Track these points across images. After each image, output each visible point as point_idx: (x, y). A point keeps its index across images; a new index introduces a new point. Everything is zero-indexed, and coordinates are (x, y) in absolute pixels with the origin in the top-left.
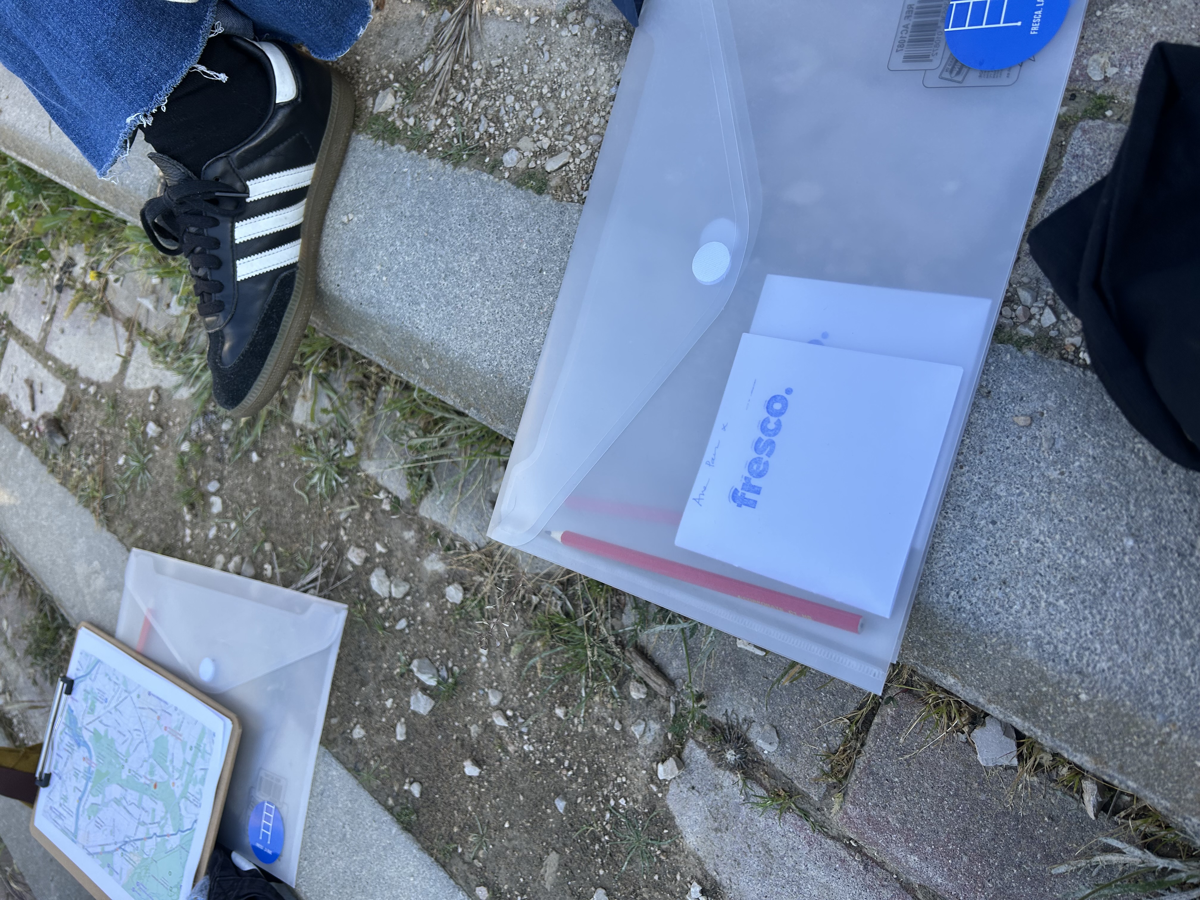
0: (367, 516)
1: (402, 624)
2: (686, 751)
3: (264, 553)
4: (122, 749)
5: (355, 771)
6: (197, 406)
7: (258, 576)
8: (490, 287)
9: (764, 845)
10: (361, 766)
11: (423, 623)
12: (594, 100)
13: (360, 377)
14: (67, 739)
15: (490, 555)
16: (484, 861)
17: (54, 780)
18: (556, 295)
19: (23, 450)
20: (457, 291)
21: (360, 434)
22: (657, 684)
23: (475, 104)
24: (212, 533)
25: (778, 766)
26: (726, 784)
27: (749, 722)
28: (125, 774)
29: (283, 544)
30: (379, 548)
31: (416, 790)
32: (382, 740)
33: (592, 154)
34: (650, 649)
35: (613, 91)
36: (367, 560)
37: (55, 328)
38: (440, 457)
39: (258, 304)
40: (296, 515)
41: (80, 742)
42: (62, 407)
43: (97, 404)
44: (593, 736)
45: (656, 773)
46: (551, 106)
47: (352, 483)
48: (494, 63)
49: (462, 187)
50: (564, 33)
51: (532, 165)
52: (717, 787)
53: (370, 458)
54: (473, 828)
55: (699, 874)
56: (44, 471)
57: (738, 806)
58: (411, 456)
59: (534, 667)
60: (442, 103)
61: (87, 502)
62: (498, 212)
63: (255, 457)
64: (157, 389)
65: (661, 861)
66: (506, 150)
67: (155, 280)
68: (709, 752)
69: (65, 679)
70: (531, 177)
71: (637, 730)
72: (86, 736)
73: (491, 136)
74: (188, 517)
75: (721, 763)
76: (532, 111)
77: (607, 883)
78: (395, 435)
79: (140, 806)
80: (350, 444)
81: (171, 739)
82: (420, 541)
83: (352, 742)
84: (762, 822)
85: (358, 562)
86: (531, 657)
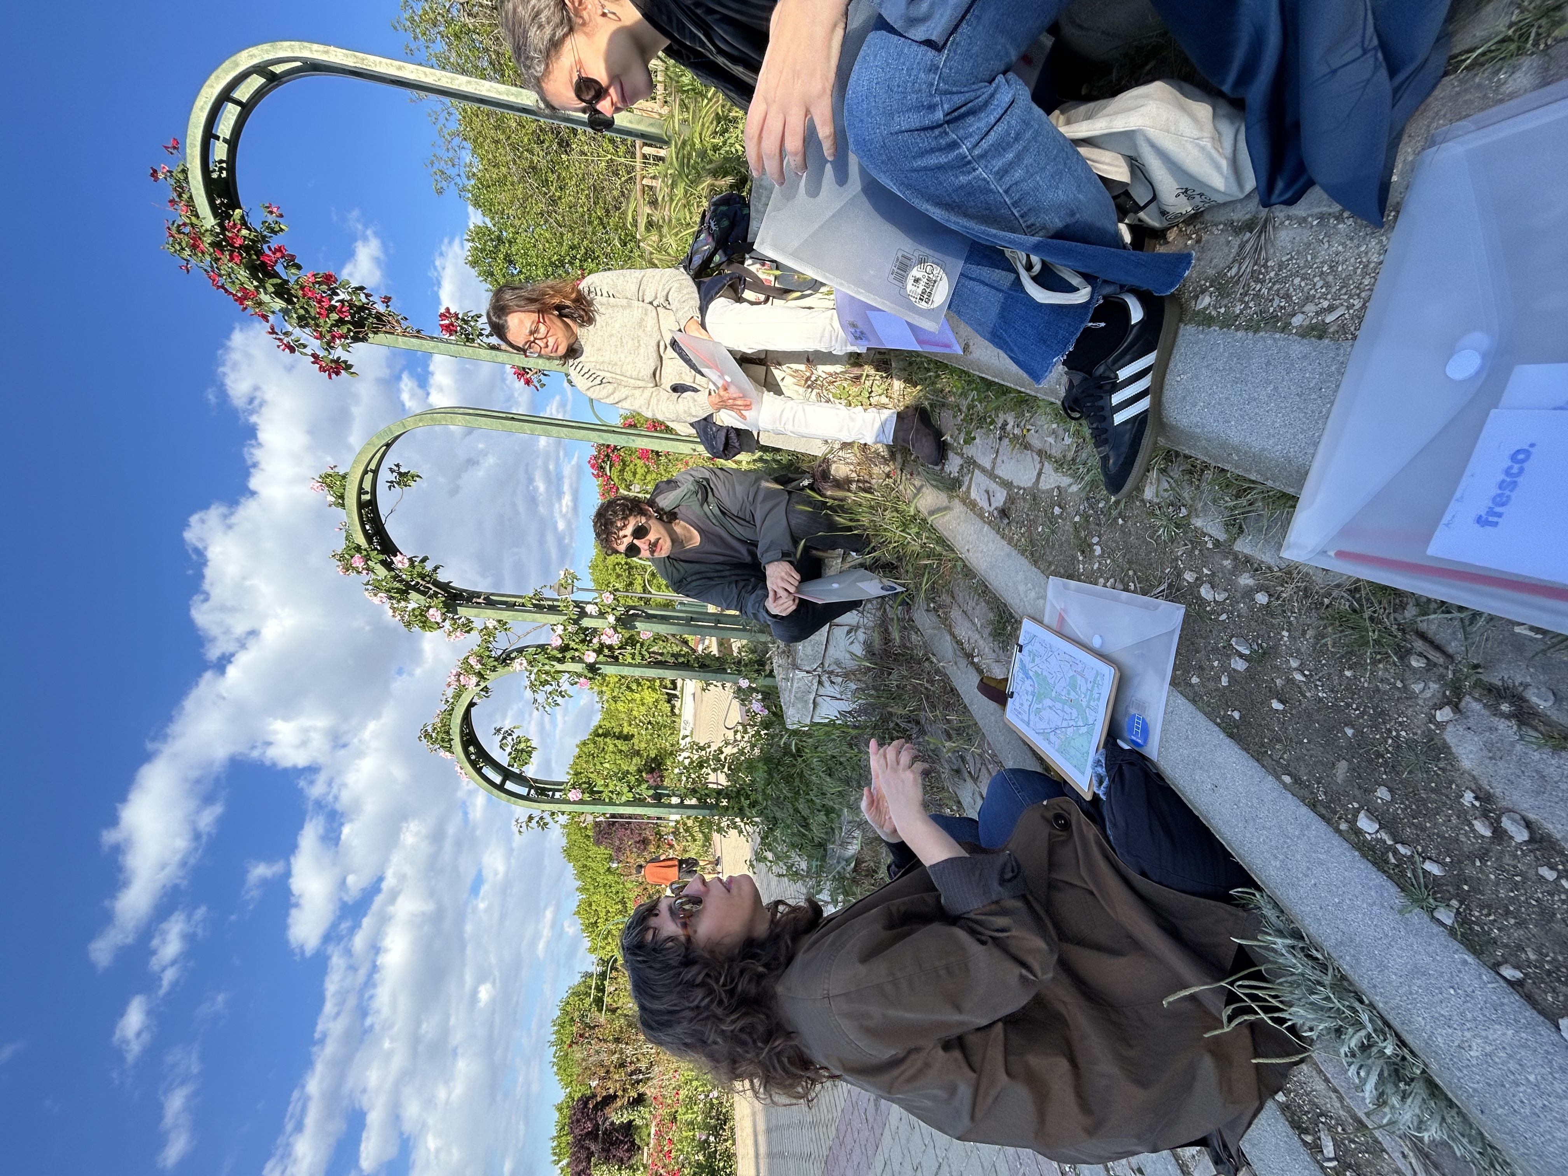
0: (1197, 552)
1: (1224, 617)
2: (1463, 704)
3: (1129, 577)
4: (1052, 681)
5: (1194, 702)
6: (1083, 495)
7: (1126, 589)
8: (1282, 405)
9: (1537, 771)
10: (1197, 699)
11: (1238, 616)
12: (1366, 266)
13: (1190, 467)
14: (1021, 675)
15: (1290, 573)
16: (1288, 761)
17: (1015, 695)
18: (1332, 403)
19: (986, 527)
20: (1257, 410)
21: (1190, 502)
22: (1436, 657)
23: (1270, 289)
24: (1096, 566)
25: (1554, 718)
26: (1501, 727)
27: (1526, 686)
28: (1054, 694)
29: (1140, 571)
30: (1205, 571)
31: (1236, 715)
32: (1211, 685)
33: (1364, 304)
34: (1430, 634)
35: (1382, 257)
36: (1197, 579)
37: (999, 460)
38: (1249, 512)
39: (1127, 436)
40: (1148, 554)
41: (1028, 677)
42: (1005, 503)
43: (1025, 499)
44: (1378, 690)
45: (1434, 717)
46: (1330, 278)
47: (1185, 532)
48: (1284, 259)
49: (1260, 346)
50: (1340, 226)
51: (1314, 321)
52: (1492, 729)
53: (1197, 516)
54: (1279, 741)
55: (1474, 787)
56: (998, 537)
57: (1513, 744)
58: (1227, 513)
59: (1326, 645)
60: (1246, 294)
61: (1023, 552)
62: (1287, 356)
63: (1120, 521)
64: (1058, 488)
65: (1438, 775)
66: (1294, 315)
67: (1054, 426)
68: (1485, 705)
69: (1018, 645)
70: (1313, 329)
71: (1417, 688)
72: (1031, 673)
73: (1284, 308)
74: (1081, 558)
75: (1497, 713)
76: (1315, 285)
77: (1390, 785)
78: (1214, 501)
79: (1063, 711)
80: (1183, 509)
81: (1079, 677)
82: (1235, 567)
83: (1191, 685)
84: (1537, 756)
85: (1191, 580)
86: (1323, 638)
